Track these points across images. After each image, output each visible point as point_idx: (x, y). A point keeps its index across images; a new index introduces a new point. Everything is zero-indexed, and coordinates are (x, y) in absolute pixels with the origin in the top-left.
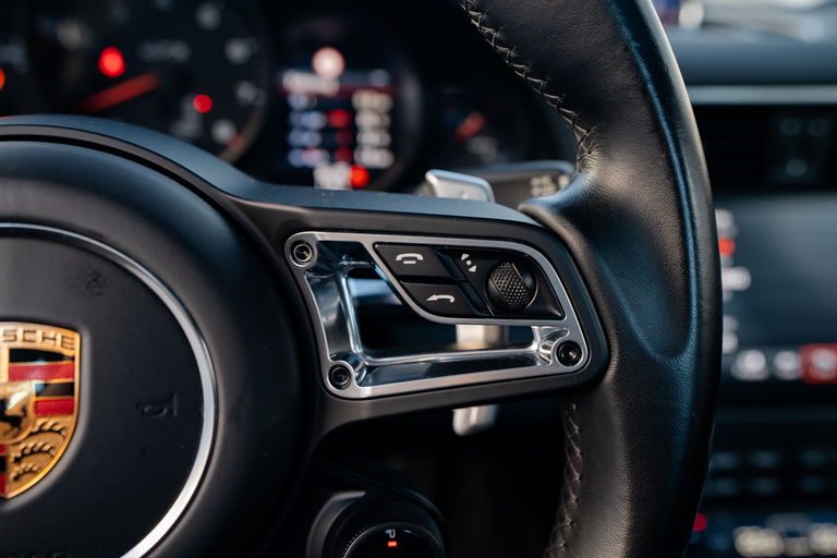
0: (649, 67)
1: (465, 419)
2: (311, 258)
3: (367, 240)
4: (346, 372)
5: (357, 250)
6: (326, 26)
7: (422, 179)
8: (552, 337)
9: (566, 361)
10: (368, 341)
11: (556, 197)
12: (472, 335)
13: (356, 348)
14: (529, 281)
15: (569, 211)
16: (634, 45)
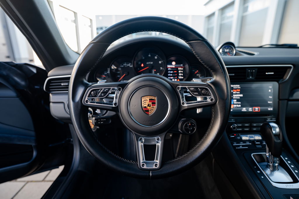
0: (221, 65)
1: (199, 111)
2: (180, 89)
3: (187, 87)
4: (184, 103)
5: (185, 88)
6: (173, 58)
7: (192, 80)
8: (210, 98)
9: (212, 101)
10: (186, 101)
11: (210, 81)
12: (199, 99)
13: (185, 100)
14: (207, 91)
15: (212, 83)
16: (219, 63)
